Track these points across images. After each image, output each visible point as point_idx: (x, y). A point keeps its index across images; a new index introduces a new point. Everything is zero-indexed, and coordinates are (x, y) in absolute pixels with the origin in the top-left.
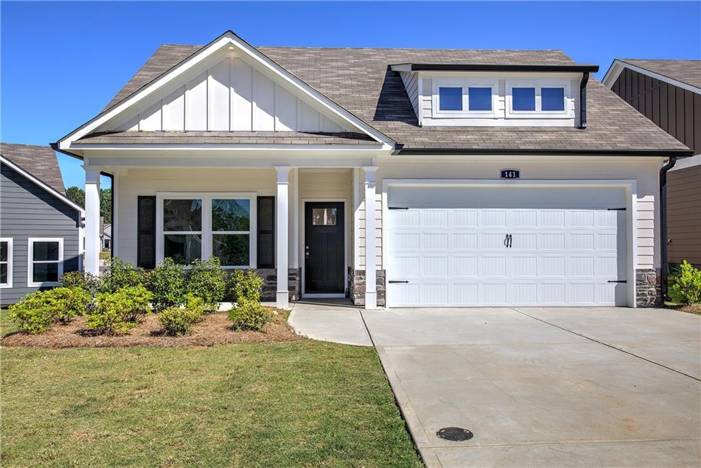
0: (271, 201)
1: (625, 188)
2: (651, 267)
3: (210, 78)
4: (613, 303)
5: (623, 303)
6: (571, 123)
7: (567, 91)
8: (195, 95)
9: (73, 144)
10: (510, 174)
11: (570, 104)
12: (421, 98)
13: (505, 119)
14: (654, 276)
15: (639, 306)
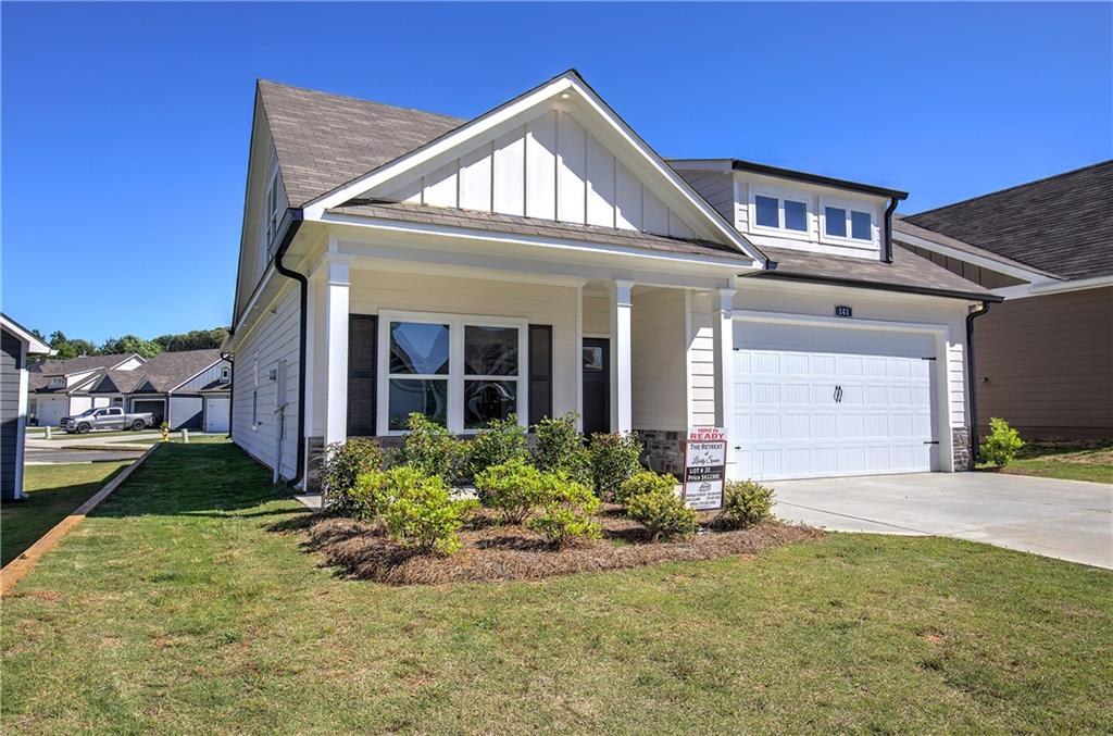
0: (547, 332)
1: (933, 335)
2: (962, 425)
3: (529, 135)
4: (929, 469)
5: (938, 468)
6: (877, 256)
7: (874, 218)
8: (508, 157)
9: (327, 212)
10: (843, 311)
11: (875, 231)
12: (737, 206)
13: (820, 244)
14: (966, 434)
15: (956, 471)
